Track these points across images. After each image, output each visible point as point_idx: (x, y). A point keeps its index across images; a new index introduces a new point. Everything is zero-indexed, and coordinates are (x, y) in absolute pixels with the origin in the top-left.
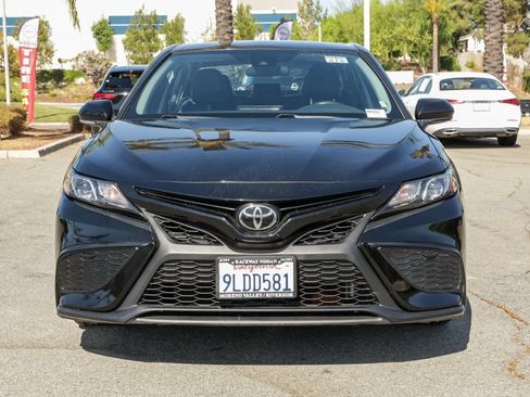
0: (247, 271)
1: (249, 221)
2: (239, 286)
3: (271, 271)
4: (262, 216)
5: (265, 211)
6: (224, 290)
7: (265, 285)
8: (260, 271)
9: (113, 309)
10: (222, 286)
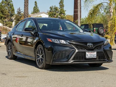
0: (90, 54)
1: (89, 46)
2: (89, 56)
3: (93, 54)
4: (91, 45)
5: (91, 44)
6: (87, 57)
7: (92, 56)
8: (92, 54)
9: (67, 61)
10: (87, 56)
